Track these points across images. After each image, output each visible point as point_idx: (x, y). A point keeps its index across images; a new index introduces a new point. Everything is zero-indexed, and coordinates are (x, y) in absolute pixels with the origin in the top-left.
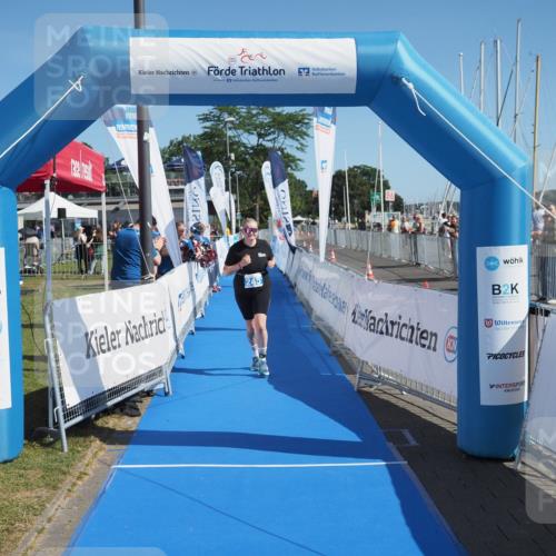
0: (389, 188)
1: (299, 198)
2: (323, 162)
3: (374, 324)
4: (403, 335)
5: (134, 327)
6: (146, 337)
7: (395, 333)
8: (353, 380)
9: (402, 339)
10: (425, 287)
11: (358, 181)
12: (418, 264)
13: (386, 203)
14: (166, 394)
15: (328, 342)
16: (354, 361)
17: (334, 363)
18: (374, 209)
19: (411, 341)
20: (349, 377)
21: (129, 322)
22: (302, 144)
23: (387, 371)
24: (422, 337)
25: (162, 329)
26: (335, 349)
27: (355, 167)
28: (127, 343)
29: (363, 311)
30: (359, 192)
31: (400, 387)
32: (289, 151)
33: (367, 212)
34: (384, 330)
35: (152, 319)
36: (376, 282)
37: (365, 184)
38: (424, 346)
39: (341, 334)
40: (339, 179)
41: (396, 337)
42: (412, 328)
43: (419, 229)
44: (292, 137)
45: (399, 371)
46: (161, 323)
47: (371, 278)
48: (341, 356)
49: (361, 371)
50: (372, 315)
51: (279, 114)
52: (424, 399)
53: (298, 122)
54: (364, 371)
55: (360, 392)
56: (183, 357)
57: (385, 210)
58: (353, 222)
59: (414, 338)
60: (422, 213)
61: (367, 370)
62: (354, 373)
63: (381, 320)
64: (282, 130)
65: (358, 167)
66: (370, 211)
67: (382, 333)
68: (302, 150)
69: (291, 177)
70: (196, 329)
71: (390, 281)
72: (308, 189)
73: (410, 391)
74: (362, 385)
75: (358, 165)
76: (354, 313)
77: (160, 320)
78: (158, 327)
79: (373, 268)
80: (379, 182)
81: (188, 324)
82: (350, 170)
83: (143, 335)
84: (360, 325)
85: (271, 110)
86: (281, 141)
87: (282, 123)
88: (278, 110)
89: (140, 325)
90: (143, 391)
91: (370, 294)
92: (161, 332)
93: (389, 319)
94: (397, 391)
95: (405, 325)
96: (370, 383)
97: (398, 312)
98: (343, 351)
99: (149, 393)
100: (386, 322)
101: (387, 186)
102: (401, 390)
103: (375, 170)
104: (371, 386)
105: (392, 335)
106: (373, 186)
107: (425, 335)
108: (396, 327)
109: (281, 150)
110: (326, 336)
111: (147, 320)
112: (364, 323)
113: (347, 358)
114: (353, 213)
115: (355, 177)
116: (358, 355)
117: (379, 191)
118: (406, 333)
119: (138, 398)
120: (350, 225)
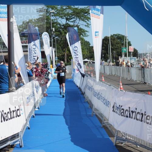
0: (131, 45)
1: (86, 50)
2: (96, 32)
3: (123, 112)
4: (138, 118)
5: (5, 113)
6: (11, 118)
7: (134, 117)
8: (113, 140)
9: (137, 120)
10: (149, 94)
11: (115, 42)
12: (145, 83)
13: (129, 53)
14: (21, 147)
15: (101, 121)
16: (114, 131)
17: (103, 131)
18: (123, 56)
19: (142, 121)
20: (111, 138)
21: (3, 111)
22: (88, 24)
23: (130, 136)
24: (147, 119)
25: (19, 114)
26: (104, 125)
27: (114, 35)
28: (2, 121)
29: (118, 106)
30: (116, 47)
31: (136, 143)
32: (81, 27)
33: (120, 57)
34: (128, 115)
35: (14, 109)
36: (124, 91)
37: (119, 43)
38: (148, 123)
39: (107, 117)
40: (106, 41)
41: (134, 119)
42: (142, 114)
43: (146, 65)
44: (83, 20)
45: (136, 136)
46: (18, 111)
47: (122, 89)
48: (107, 128)
49: (117, 136)
50: (122, 108)
51: (77, 9)
52: (148, 149)
53: (86, 13)
54: (118, 135)
55: (116, 146)
56: (29, 128)
57: (129, 56)
58: (113, 62)
59: (143, 119)
60: (147, 58)
61: (120, 135)
62: (113, 136)
63: (127, 110)
64: (78, 17)
65: (116, 35)
66: (121, 56)
67: (127, 117)
68: (88, 27)
69: (82, 40)
70: (35, 115)
71: (131, 91)
72: (91, 46)
73: (141, 145)
74: (117, 142)
75: (115, 34)
76: (113, 107)
77: (18, 110)
78: (17, 113)
79: (123, 85)
80: (126, 42)
81: (31, 112)
82: (112, 36)
83: (9, 117)
84: (116, 112)
85: (72, 6)
86: (78, 22)
87: (78, 13)
88: (76, 7)
89: (8, 113)
90: (9, 145)
91: (121, 98)
92: (18, 116)
93: (131, 110)
94: (135, 146)
95: (138, 113)
96: (121, 141)
97: (135, 107)
98: (108, 126)
99: (12, 146)
100: (129, 111)
101: (130, 44)
102: (136, 145)
103: (124, 36)
104: (122, 143)
105: (132, 118)
106: (123, 44)
107: (148, 118)
108: (134, 114)
109: (78, 26)
110: (100, 118)
111: (12, 110)
112: (118, 112)
113: (110, 129)
114: (113, 58)
115: (114, 40)
116: (115, 127)
117: (126, 47)
118: (139, 117)
119: (6, 149)
120: (111, 64)
